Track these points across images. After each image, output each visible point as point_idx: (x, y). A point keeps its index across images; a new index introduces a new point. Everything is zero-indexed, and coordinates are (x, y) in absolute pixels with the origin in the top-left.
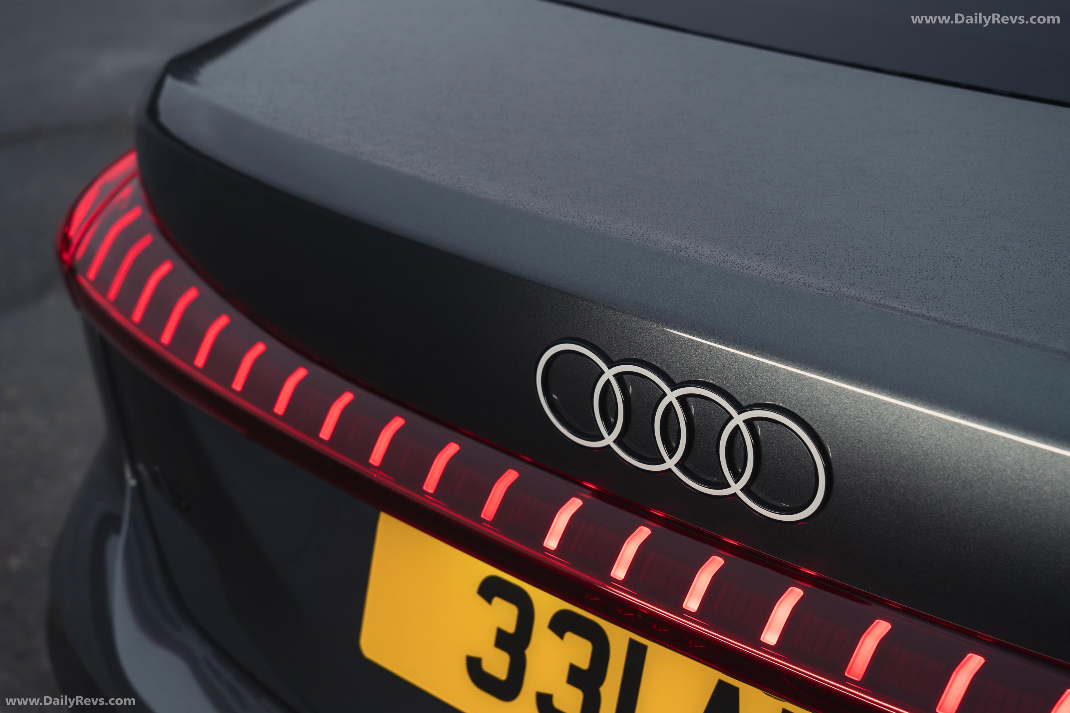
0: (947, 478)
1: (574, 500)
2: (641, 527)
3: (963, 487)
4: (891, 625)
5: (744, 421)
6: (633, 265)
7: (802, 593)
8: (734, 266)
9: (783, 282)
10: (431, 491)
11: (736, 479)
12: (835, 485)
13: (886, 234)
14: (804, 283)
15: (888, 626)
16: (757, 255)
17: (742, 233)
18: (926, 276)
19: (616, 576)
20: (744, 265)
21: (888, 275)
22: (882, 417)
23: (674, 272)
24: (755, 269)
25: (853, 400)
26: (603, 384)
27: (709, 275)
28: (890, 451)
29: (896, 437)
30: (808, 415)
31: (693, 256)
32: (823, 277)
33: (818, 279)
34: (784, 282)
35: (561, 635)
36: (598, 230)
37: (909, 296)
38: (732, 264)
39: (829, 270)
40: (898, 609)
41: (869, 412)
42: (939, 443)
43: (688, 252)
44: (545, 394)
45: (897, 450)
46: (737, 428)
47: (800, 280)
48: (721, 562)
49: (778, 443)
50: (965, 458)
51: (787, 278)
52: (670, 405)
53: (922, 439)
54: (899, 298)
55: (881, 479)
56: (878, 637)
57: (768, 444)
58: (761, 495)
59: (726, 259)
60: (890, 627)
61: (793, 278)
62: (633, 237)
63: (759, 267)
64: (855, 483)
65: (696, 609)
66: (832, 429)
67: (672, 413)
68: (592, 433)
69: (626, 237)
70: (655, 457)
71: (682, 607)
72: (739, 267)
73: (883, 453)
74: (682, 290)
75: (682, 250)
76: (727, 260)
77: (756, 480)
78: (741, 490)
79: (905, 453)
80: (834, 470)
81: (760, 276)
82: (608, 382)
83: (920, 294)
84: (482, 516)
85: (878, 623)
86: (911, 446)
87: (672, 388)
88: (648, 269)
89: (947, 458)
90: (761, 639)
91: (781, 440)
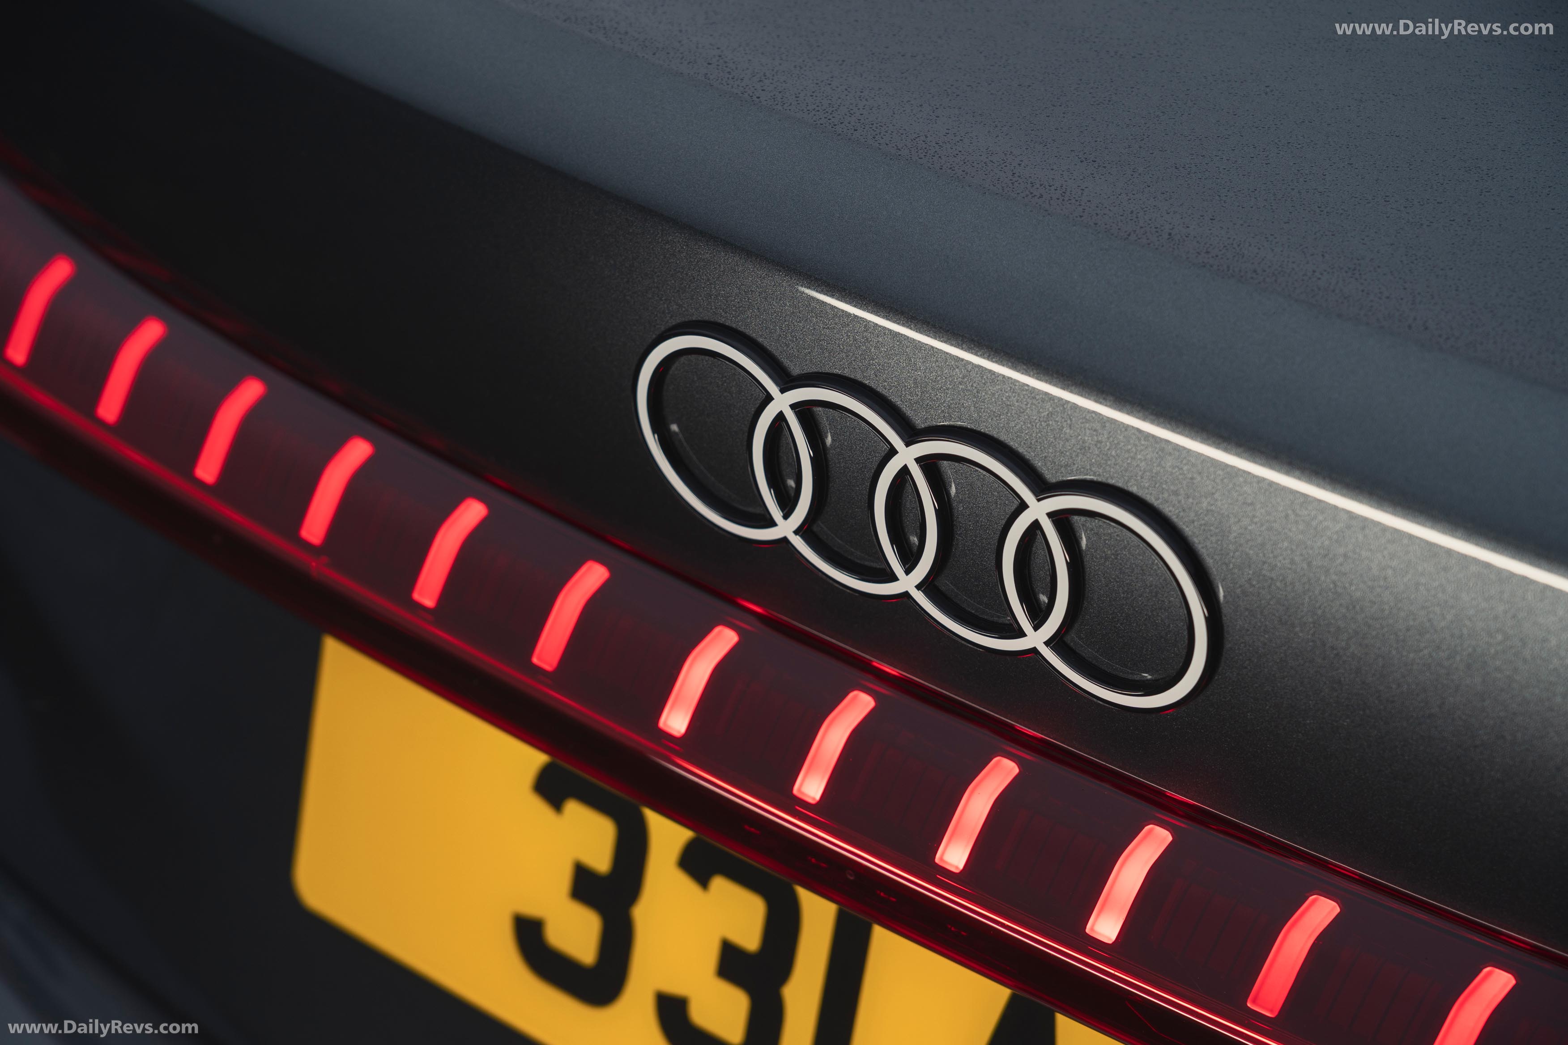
0: (1439, 647)
1: (720, 632)
2: (855, 693)
3: (1469, 666)
4: (1340, 907)
5: (1050, 515)
6: (828, 182)
7: (1170, 838)
8: (1032, 193)
9: (1128, 233)
10: (429, 602)
11: (1035, 623)
12: (1228, 645)
13: (1348, 108)
14: (1170, 234)
15: (1333, 909)
16: (1081, 161)
17: (1054, 106)
18: (1418, 217)
19: (803, 793)
20: (1053, 188)
21: (1342, 214)
22: (1314, 523)
23: (911, 203)
24: (1073, 201)
25: (1260, 488)
26: (772, 420)
27: (980, 214)
28: (1330, 590)
29: (1341, 565)
30: (1174, 510)
31: (949, 167)
32: (1211, 219)
33: (1201, 224)
34: (1129, 235)
35: (703, 881)
36: (758, 98)
37: (1379, 267)
38: (1029, 185)
39: (1225, 202)
40: (1353, 878)
41: (1290, 512)
42: (1423, 580)
43: (940, 157)
44: (655, 429)
45: (1345, 588)
46: (1035, 526)
47: (1163, 228)
48: (1012, 770)
49: (1116, 558)
50: (1472, 612)
51: (1137, 223)
52: (904, 471)
53: (1390, 572)
54: (1359, 270)
55: (1313, 641)
56: (1314, 931)
57: (1097, 558)
58: (1087, 652)
59: (1017, 174)
60: (1338, 910)
61: (1150, 222)
62: (830, 117)
63: (1082, 194)
64: (1265, 644)
65: (961, 866)
66: (1219, 540)
67: (909, 488)
68: (751, 510)
69: (814, 118)
70: (878, 567)
71: (935, 862)
72: (1041, 196)
73: (1317, 592)
74: (927, 244)
75: (929, 152)
76: (1019, 176)
77: (1076, 626)
78: (1047, 643)
79: (1358, 594)
80: (1224, 618)
81: (1082, 218)
82: (780, 418)
83: (1402, 261)
84: (535, 660)
85: (1314, 901)
86: (1370, 583)
87: (907, 440)
88: (858, 194)
89: (1437, 609)
90: (1088, 930)
91: (1123, 554)
